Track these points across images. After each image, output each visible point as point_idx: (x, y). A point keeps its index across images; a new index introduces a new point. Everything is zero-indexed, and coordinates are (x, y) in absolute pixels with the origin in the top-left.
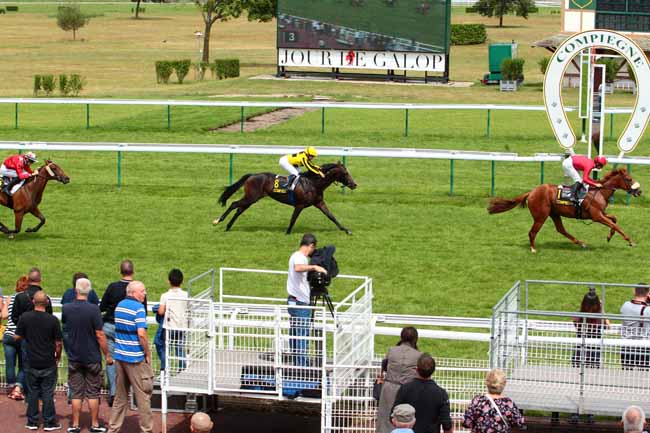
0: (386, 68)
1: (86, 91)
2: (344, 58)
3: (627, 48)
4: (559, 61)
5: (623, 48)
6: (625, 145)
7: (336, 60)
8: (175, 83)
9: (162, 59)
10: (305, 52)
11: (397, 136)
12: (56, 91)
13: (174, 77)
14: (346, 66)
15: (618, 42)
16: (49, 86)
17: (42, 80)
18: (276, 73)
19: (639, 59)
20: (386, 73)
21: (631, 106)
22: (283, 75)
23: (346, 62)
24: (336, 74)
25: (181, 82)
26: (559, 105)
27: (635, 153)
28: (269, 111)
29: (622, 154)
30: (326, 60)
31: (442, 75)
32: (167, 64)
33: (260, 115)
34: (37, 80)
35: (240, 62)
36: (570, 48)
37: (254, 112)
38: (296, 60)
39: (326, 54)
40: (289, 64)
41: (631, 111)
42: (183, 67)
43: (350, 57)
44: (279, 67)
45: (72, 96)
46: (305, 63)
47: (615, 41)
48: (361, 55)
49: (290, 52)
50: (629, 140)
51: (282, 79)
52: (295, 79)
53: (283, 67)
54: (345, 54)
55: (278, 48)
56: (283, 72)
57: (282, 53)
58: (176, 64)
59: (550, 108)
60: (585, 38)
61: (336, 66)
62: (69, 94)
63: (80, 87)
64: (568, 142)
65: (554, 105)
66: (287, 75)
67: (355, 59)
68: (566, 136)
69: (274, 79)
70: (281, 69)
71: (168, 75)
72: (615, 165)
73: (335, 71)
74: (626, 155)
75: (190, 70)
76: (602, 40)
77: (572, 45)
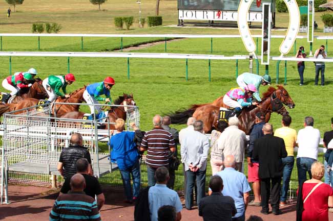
4: (246, 2)
6: (284, 50)
9: (118, 17)
12: (45, 31)
13: (125, 26)
16: (41, 29)
17: (37, 26)
18: (177, 24)
22: (182, 25)
24: (211, 24)
25: (128, 29)
26: (246, 27)
29: (282, 55)
32: (121, 19)
33: (145, 44)
34: (34, 26)
35: (163, 18)
42: (130, 21)
44: (179, 20)
50: (286, 47)
51: (181, 27)
52: (189, 26)
55: (178, 9)
56: (181, 23)
58: (125, 19)
59: (241, 29)
63: (57, 30)
65: (243, 27)
66: (185, 24)
68: (250, 45)
69: (176, 26)
70: (181, 21)
71: (122, 25)
72: (279, 62)
73: (211, 22)
74: (285, 56)
75: (133, 24)
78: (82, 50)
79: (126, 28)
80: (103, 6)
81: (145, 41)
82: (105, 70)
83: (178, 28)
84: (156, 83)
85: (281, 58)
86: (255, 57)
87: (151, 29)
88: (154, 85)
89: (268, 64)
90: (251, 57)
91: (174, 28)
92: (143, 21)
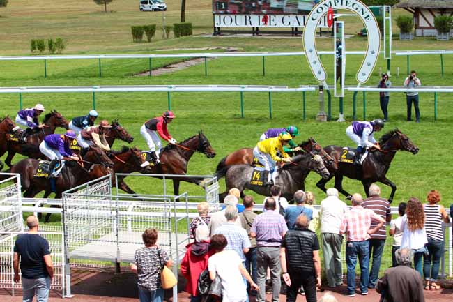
0: (291, 26)
1: (67, 49)
2: (261, 20)
3: (359, 9)
4: (313, 19)
5: (357, 9)
6: (361, 78)
7: (255, 21)
8: (146, 42)
9: (136, 25)
10: (233, 17)
11: (258, 75)
12: (46, 51)
13: (145, 37)
14: (262, 26)
15: (353, 5)
16: (41, 48)
17: (36, 43)
18: (213, 32)
19: (368, 16)
20: (291, 30)
22: (219, 34)
23: (262, 23)
24: (256, 31)
25: (149, 41)
26: (314, 50)
27: (368, 83)
28: (184, 60)
29: (359, 84)
30: (248, 22)
32: (140, 28)
33: (176, 63)
34: (33, 43)
35: (193, 25)
36: (320, 10)
37: (170, 62)
38: (227, 22)
39: (248, 18)
40: (222, 25)
41: (365, 53)
42: (150, 30)
43: (265, 20)
44: (215, 28)
45: (57, 54)
46: (233, 25)
47: (351, 4)
48: (272, 17)
49: (222, 17)
50: (364, 74)
51: (218, 36)
52: (227, 36)
53: (219, 28)
54: (262, 17)
55: (214, 14)
56: (218, 32)
57: (217, 17)
58: (146, 28)
59: (308, 53)
60: (330, 2)
61: (255, 27)
62: (55, 52)
63: (63, 47)
64: (321, 77)
65: (311, 51)
66: (222, 34)
67: (268, 20)
68: (320, 73)
69: (211, 36)
70: (217, 30)
71: (141, 36)
72: (356, 93)
73: (255, 29)
74: (364, 84)
75: (157, 31)
76: (342, 4)
77: (322, 8)
78: (100, 76)
79: (147, 40)
80: (110, 6)
81: (176, 60)
82: (136, 105)
83: (214, 39)
84: (204, 123)
85: (358, 88)
86: (326, 87)
87: (179, 41)
88: (203, 125)
89: (343, 96)
90: (321, 88)
91: (208, 39)
92: (168, 29)
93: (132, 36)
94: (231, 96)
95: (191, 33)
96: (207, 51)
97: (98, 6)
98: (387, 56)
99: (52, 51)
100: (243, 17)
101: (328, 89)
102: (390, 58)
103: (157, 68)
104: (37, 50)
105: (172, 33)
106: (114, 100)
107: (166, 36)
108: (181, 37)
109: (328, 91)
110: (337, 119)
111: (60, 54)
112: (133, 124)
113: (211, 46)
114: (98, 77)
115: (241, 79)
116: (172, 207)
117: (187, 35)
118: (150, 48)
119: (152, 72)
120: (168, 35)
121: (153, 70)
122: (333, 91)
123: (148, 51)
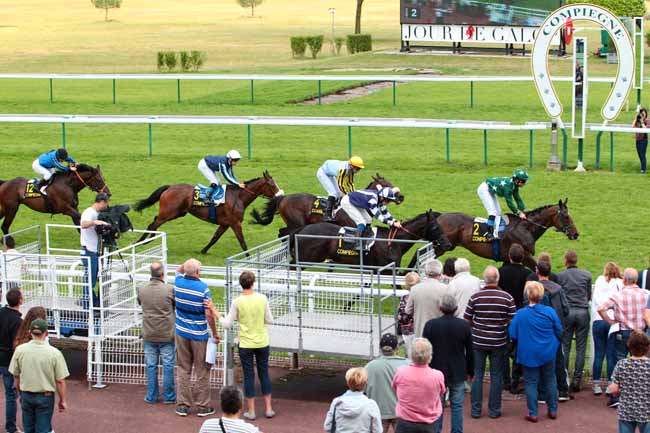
0: (504, 42)
1: (205, 66)
2: (465, 32)
3: (608, 20)
4: (545, 34)
5: (604, 21)
6: (608, 113)
7: (456, 34)
8: (309, 58)
9: (297, 35)
10: (427, 27)
11: (463, 107)
12: (178, 67)
13: (308, 51)
14: (466, 41)
15: (599, 15)
16: (171, 62)
17: (164, 57)
18: (400, 48)
19: (619, 31)
20: (504, 47)
21: (614, 75)
22: (408, 50)
23: (466, 37)
24: (457, 48)
25: (314, 57)
26: (546, 75)
27: (617, 121)
28: (363, 85)
29: (606, 121)
30: (447, 35)
31: (558, 48)
32: (301, 40)
33: (353, 88)
34: (160, 56)
35: (373, 38)
36: (554, 22)
37: (347, 85)
38: (419, 34)
39: (447, 29)
40: (412, 39)
41: (613, 80)
42: (316, 43)
43: (470, 33)
44: (403, 42)
45: (192, 72)
46: (427, 38)
47: (596, 15)
48: (480, 29)
49: (413, 27)
50: (612, 109)
51: (407, 53)
52: (419, 53)
53: (408, 42)
54: (466, 29)
55: (401, 24)
56: (407, 47)
57: (405, 27)
58: (310, 40)
59: (538, 78)
60: (569, 12)
61: (457, 41)
62: (190, 70)
63: (200, 63)
64: (555, 112)
65: (542, 76)
66: (412, 50)
67: (474, 33)
68: (553, 105)
69: (398, 53)
70: (405, 44)
71: (303, 50)
72: (600, 133)
73: (457, 45)
74: (610, 123)
75: (324, 45)
76: (584, 14)
77: (557, 19)
78: (252, 102)
79: (311, 56)
80: (258, 9)
81: (353, 84)
82: (303, 142)
83: (400, 56)
84: (397, 169)
85: (603, 127)
86: (561, 125)
87: (356, 59)
88: (395, 172)
89: (583, 137)
90: (554, 126)
91: (394, 56)
92: (339, 42)
93: (291, 50)
94: (430, 134)
95: (369, 49)
96: (393, 73)
97: (242, 9)
98: (638, 84)
99: (185, 69)
100: (441, 27)
101: (563, 127)
102: (641, 88)
103: (328, 94)
104: (165, 66)
105: (344, 47)
106: (274, 136)
107: (336, 51)
108: (356, 53)
109: (563, 130)
110: (575, 168)
111: (197, 72)
112: (302, 168)
113: (398, 67)
114: (249, 104)
115: (441, 111)
116: (376, 282)
117: (364, 50)
118: (315, 67)
119: (323, 99)
120: (339, 50)
121: (323, 96)
122: (570, 130)
123: (313, 71)
